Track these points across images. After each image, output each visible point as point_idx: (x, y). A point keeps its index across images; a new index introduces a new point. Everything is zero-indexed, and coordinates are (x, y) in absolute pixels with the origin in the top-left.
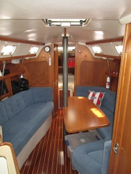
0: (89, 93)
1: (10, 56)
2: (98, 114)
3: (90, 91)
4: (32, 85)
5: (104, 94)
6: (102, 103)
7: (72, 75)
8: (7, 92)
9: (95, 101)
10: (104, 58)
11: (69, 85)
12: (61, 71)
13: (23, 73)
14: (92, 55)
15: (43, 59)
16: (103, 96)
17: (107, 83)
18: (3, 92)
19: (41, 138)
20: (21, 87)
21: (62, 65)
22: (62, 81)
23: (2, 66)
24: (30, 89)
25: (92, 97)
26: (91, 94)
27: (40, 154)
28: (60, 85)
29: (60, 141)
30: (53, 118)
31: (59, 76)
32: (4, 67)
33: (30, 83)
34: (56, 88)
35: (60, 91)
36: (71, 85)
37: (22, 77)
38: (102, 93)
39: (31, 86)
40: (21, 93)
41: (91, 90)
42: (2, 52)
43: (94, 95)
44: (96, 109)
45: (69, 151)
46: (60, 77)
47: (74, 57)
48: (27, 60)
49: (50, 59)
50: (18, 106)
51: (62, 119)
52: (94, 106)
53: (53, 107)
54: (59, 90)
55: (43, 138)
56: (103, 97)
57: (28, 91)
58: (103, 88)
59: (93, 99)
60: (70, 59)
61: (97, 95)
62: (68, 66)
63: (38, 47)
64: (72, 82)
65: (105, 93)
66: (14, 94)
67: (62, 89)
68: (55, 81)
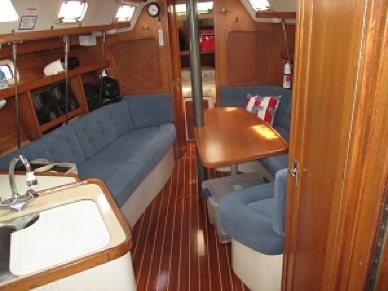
0: (248, 101)
1: (77, 26)
2: (267, 133)
3: (249, 95)
4: (127, 93)
5: (278, 98)
6: (275, 118)
7: (209, 69)
8: (77, 106)
9: (262, 115)
10: (276, 20)
11: (205, 88)
12: (186, 63)
13: (106, 67)
14: (250, 16)
15: (146, 34)
16: (278, 102)
17: (285, 77)
18: (69, 106)
19: (155, 196)
20: (104, 97)
21: (188, 49)
22: (190, 83)
23: (63, 48)
24: (123, 100)
25: (253, 108)
26: (252, 100)
27: (154, 221)
28: (186, 90)
29: (194, 199)
30: (176, 159)
31: (183, 72)
32: (67, 50)
33: (122, 88)
34: (178, 99)
35: (188, 103)
36: (210, 89)
37: (104, 75)
38: (276, 98)
39: (125, 94)
40: (106, 107)
41: (251, 93)
42: (60, 16)
43: (257, 103)
44: (263, 126)
45: (212, 207)
46: (186, 74)
47: (212, 28)
48: (111, 36)
49: (161, 32)
50: (102, 133)
51: (195, 159)
52: (259, 122)
53: (175, 134)
54: (185, 101)
55: (159, 196)
56: (277, 106)
57: (119, 104)
58: (277, 88)
59: (257, 112)
60: (204, 32)
61: (265, 102)
62: (201, 50)
63: (133, 6)
64: (211, 83)
65: (280, 96)
66: (91, 110)
67: (191, 99)
68: (174, 79)
